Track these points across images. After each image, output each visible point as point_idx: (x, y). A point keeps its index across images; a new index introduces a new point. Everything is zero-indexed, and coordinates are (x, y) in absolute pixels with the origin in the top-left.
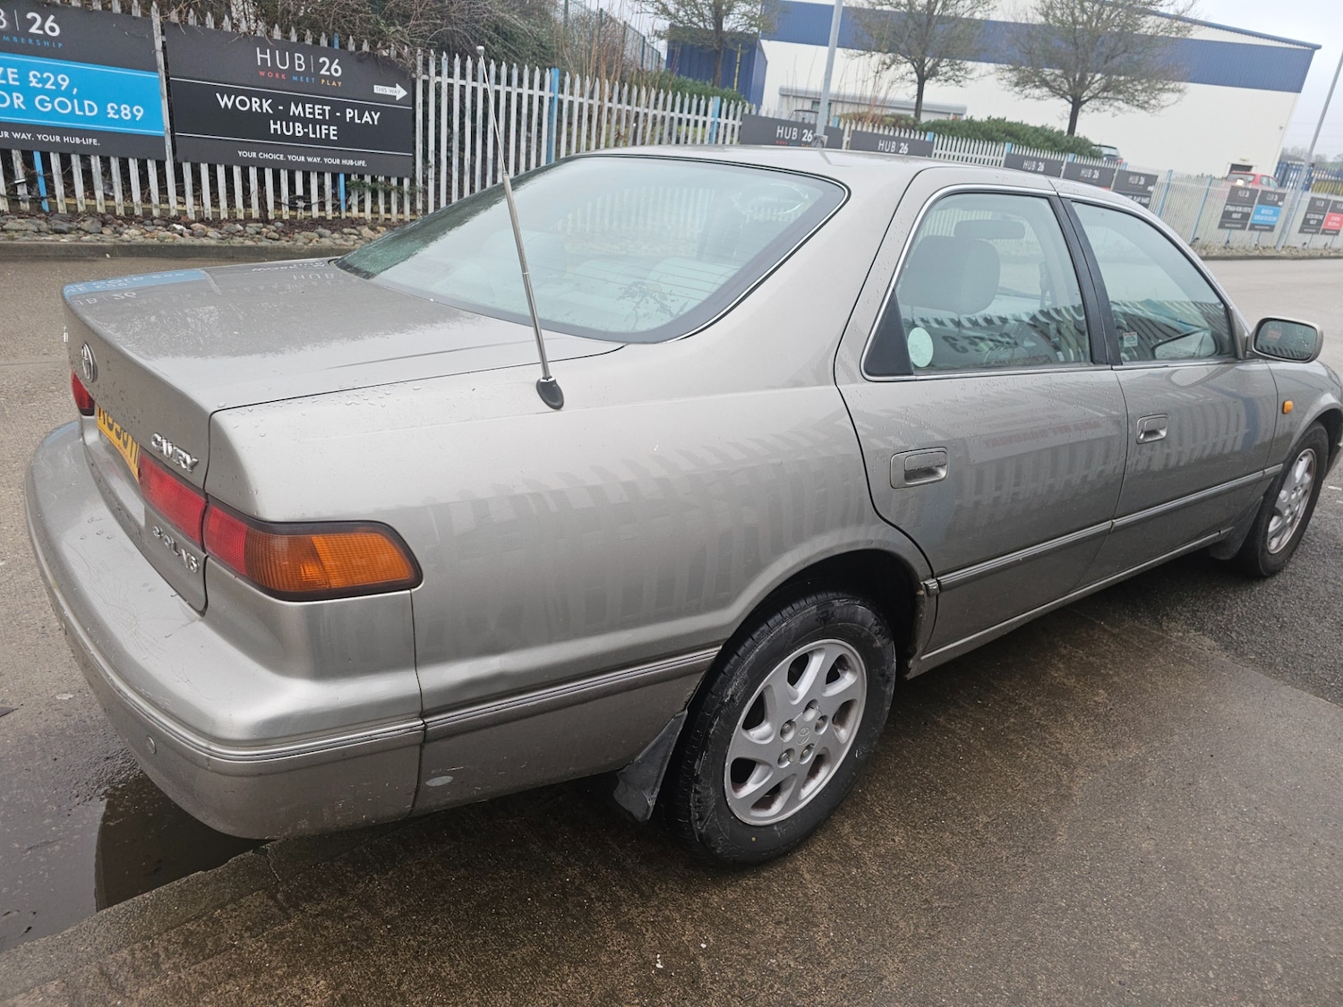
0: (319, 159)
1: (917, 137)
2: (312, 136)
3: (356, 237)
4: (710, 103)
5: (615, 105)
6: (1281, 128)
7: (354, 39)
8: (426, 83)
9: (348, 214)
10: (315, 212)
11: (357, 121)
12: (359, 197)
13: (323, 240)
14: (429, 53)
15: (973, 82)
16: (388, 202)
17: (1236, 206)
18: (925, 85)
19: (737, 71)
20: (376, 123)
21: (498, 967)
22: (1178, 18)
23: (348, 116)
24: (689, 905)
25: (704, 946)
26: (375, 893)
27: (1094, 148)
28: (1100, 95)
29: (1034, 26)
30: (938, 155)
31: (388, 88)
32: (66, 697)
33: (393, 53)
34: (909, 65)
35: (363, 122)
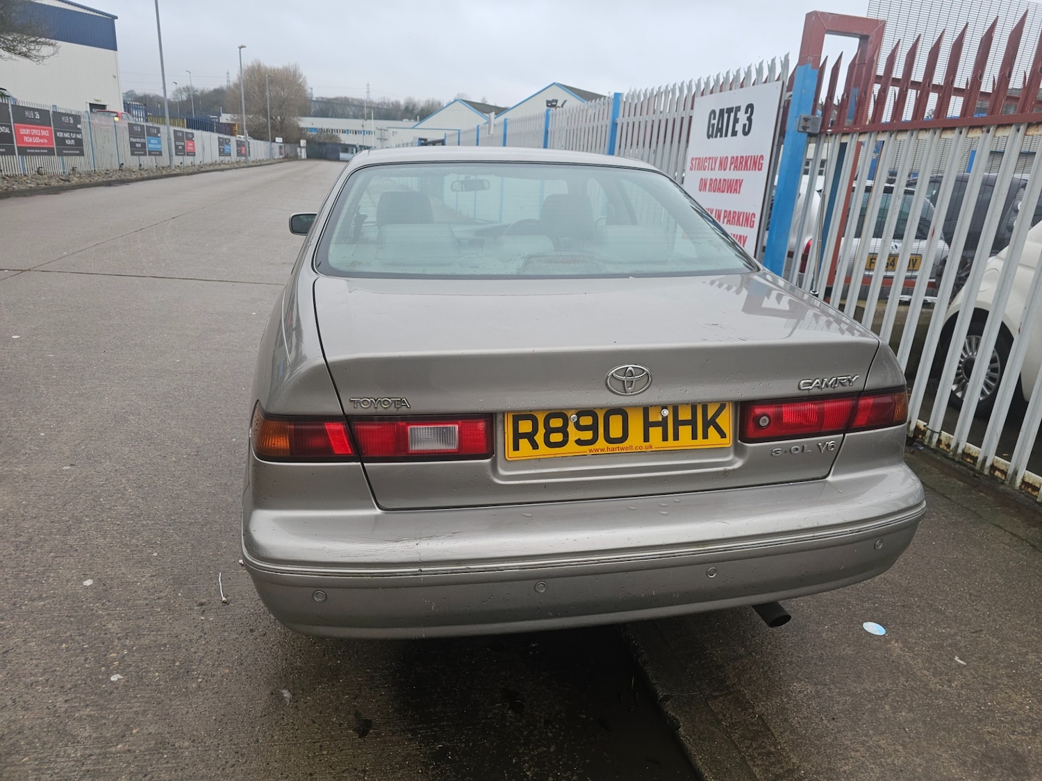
6: (115, 77)
17: (136, 138)
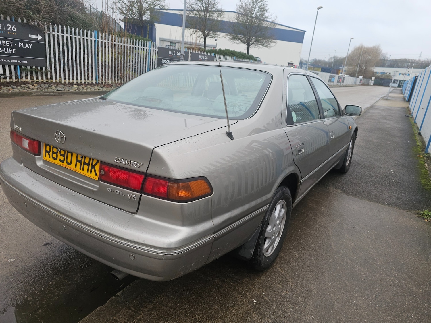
0: (9, 60)
1: (210, 55)
2: (5, 52)
3: (27, 88)
4: (148, 43)
5: (117, 43)
6: (299, 53)
7: (20, 19)
8: (49, 35)
9: (22, 80)
10: (8, 79)
11: (23, 47)
12: (25, 74)
13: (14, 89)
14: (50, 24)
15: (220, 38)
16: (37, 75)
18: (206, 39)
19: (148, 32)
20: (31, 48)
21: (211, 313)
22: (272, 22)
23: (20, 45)
24: (254, 283)
25: (264, 294)
26: (162, 300)
27: (255, 58)
28: (255, 43)
29: (234, 23)
30: (216, 60)
31: (34, 36)
32: (12, 260)
33: (36, 24)
34: (201, 32)
35: (26, 47)
